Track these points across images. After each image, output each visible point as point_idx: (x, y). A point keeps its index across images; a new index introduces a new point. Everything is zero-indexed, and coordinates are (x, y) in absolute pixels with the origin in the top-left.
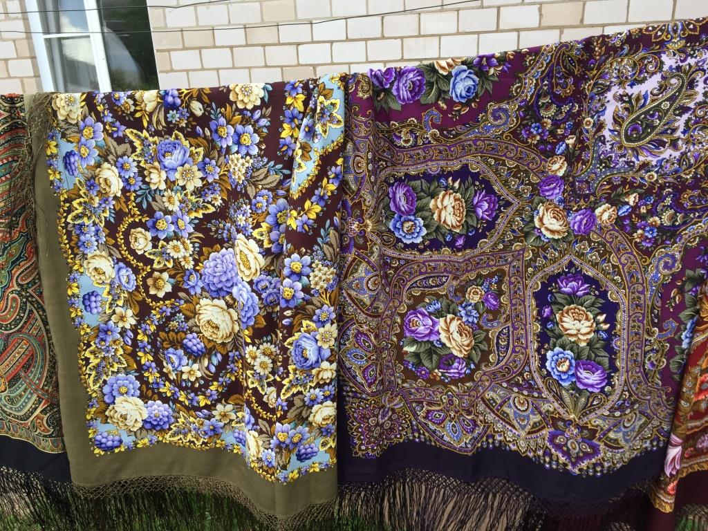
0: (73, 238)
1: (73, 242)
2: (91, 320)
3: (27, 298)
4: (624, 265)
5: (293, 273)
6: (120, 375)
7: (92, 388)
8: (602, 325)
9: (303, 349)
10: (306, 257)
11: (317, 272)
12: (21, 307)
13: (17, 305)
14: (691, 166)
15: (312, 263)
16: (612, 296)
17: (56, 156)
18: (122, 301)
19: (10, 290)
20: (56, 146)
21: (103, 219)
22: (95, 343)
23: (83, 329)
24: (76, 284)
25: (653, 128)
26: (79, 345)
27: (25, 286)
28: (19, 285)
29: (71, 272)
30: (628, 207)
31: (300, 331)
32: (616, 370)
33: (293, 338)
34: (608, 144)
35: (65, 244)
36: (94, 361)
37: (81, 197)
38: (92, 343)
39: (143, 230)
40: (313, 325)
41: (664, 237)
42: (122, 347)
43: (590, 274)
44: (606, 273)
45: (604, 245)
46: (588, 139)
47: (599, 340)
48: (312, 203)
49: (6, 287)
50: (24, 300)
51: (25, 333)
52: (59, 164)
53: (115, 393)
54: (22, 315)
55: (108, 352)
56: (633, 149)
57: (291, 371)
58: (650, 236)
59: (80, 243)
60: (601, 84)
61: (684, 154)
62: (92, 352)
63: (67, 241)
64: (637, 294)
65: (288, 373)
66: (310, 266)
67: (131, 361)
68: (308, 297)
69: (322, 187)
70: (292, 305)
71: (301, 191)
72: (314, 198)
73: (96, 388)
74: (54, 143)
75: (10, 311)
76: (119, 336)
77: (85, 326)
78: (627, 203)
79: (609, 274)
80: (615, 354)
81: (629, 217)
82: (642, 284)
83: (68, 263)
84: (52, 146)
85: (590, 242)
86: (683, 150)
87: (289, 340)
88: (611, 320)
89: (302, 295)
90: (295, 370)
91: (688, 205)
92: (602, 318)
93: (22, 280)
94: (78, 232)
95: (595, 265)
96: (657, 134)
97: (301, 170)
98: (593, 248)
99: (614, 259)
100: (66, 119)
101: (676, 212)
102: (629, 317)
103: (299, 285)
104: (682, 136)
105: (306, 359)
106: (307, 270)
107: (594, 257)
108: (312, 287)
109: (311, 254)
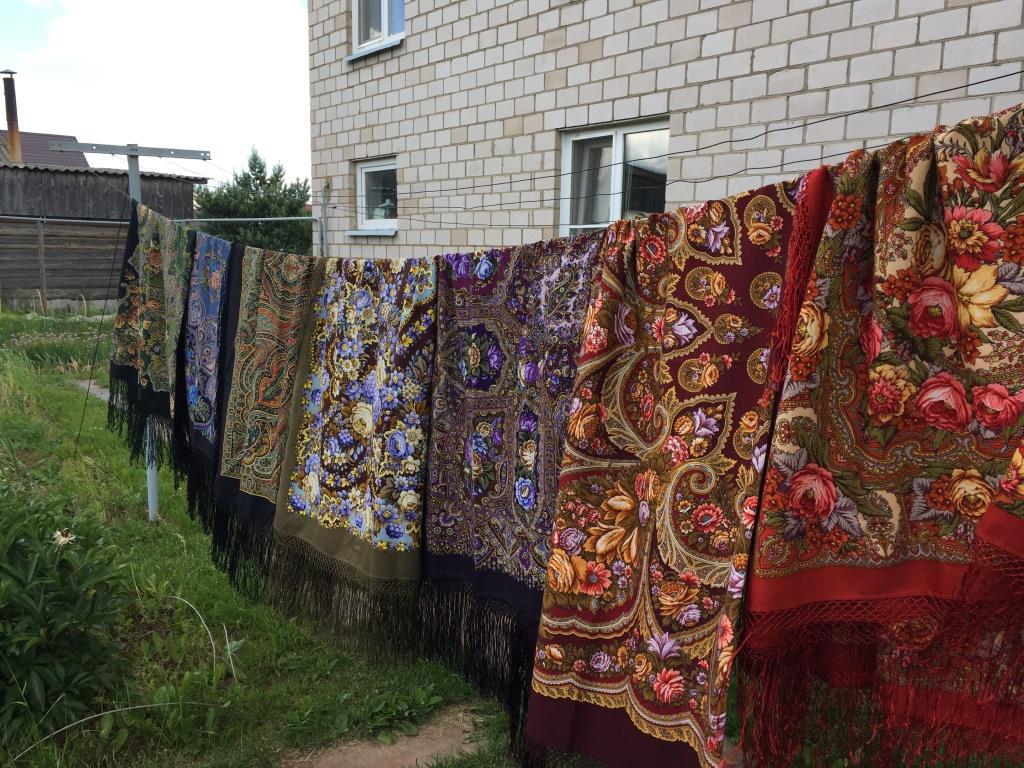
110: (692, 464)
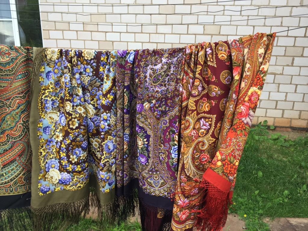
0: (43, 105)
1: (43, 106)
2: (45, 137)
3: (25, 126)
4: (152, 123)
5: (104, 120)
6: (53, 159)
7: (42, 165)
8: (145, 142)
9: (108, 146)
10: (109, 114)
11: (112, 119)
12: (23, 130)
13: (21, 129)
14: (170, 92)
15: (111, 116)
16: (149, 133)
17: (43, 72)
18: (59, 130)
19: (19, 123)
20: (44, 68)
21: (60, 96)
22: (45, 146)
23: (41, 140)
24: (41, 123)
25: (160, 80)
26: (39, 147)
27: (25, 122)
28: (23, 121)
29: (40, 118)
30: (153, 104)
31: (107, 140)
32: (150, 157)
33: (105, 142)
34: (148, 83)
35: (40, 107)
36: (44, 154)
37: (49, 89)
38: (44, 146)
39: (70, 103)
40: (112, 137)
41: (163, 114)
42: (55, 148)
43: (141, 125)
44: (146, 125)
45: (146, 116)
46: (142, 80)
47: (145, 147)
48: (110, 95)
49: (18, 122)
50: (24, 127)
51: (23, 141)
52: (44, 75)
53: (50, 167)
54: (23, 133)
55: (49, 150)
56: (154, 86)
57: (104, 154)
58: (159, 114)
59: (45, 107)
60: (146, 64)
61: (168, 89)
62: (43, 150)
63: (40, 106)
64: (156, 132)
65: (103, 154)
66: (110, 117)
67: (58, 155)
68: (110, 128)
69: (113, 90)
70: (104, 130)
71: (106, 91)
72: (111, 94)
73: (43, 165)
74: (43, 67)
75: (18, 131)
76: (55, 144)
77: (43, 139)
78: (153, 103)
79: (147, 125)
80: (149, 152)
81: (153, 107)
82: (157, 129)
83: (40, 114)
84: (42, 68)
85: (142, 114)
86: (167, 87)
87: (103, 143)
88: (148, 141)
89: (107, 127)
90: (106, 153)
91: (169, 105)
92: (145, 140)
93: (25, 119)
94: (45, 103)
95: (143, 122)
96: (161, 82)
97: (106, 84)
98: (142, 117)
99: (149, 120)
100: (50, 59)
101: (166, 106)
102: (154, 140)
103: (106, 124)
104: (167, 83)
105: (110, 149)
106: (109, 118)
107: (143, 120)
108: (111, 124)
109: (110, 113)
110: (200, 139)
